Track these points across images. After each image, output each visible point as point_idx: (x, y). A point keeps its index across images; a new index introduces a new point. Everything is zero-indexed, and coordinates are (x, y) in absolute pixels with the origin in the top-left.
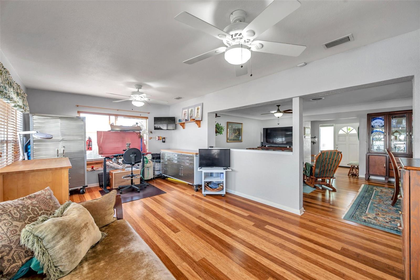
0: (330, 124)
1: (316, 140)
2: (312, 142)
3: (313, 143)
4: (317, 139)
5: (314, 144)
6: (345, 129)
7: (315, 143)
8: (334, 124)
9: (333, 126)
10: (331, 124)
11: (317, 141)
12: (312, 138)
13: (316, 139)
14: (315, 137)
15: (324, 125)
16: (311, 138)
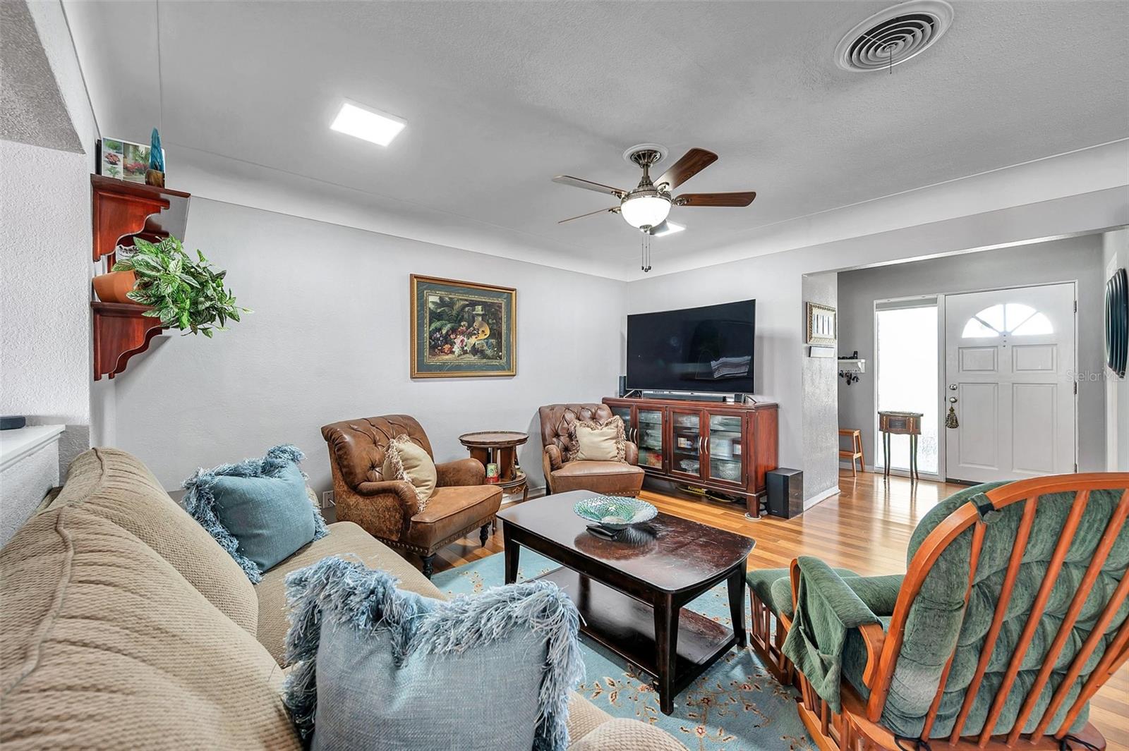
0: (920, 297)
1: (859, 364)
2: (841, 375)
3: (845, 380)
4: (863, 361)
5: (849, 383)
6: (993, 314)
7: (856, 379)
8: (941, 297)
9: (933, 302)
10: (928, 297)
11: (863, 370)
12: (843, 358)
13: (861, 363)
14: (856, 353)
15: (892, 300)
16: (839, 358)
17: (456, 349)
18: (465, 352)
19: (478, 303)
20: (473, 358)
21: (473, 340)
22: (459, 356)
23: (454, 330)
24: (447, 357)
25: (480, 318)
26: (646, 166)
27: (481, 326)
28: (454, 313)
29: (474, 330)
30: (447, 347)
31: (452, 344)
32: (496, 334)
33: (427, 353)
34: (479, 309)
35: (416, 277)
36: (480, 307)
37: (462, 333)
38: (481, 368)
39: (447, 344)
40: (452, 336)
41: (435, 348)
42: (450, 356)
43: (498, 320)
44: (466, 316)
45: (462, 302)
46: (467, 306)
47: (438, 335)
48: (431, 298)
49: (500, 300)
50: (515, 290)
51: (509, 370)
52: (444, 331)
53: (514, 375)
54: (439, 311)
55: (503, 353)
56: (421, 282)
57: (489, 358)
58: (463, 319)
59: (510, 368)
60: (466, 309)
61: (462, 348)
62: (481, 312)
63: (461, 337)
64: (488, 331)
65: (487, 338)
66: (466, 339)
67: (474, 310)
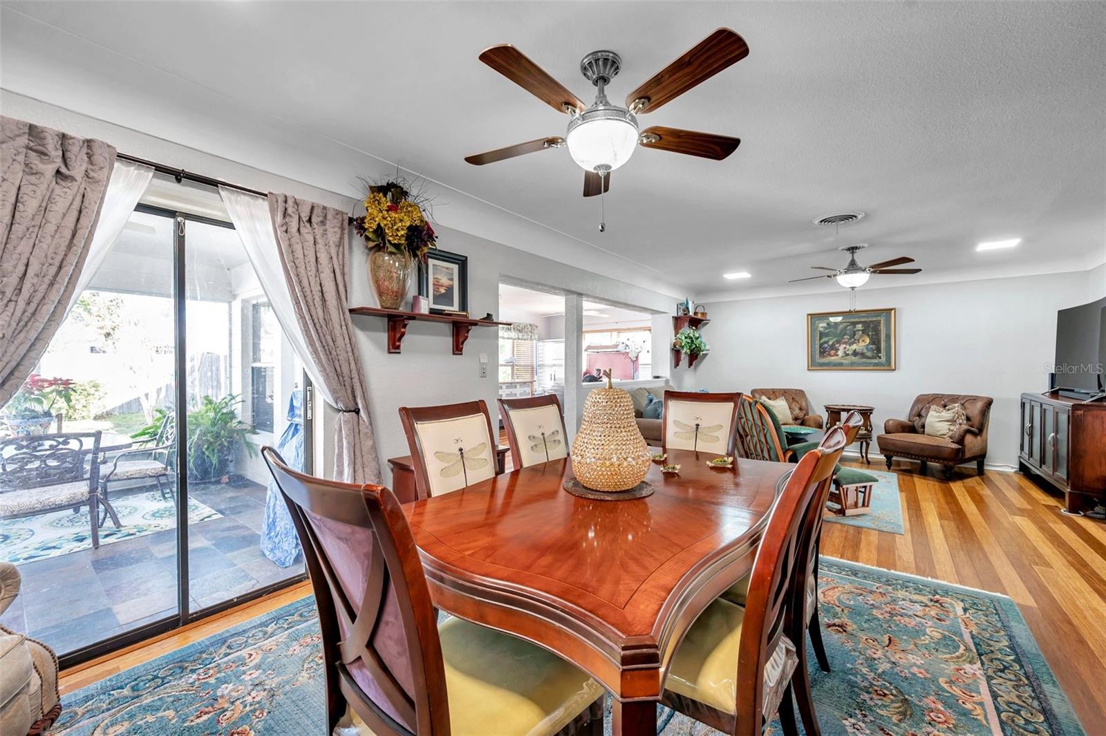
17: (840, 353)
18: (848, 355)
19: (859, 323)
20: (854, 358)
21: (854, 347)
22: (842, 357)
23: (839, 342)
24: (833, 358)
25: (861, 333)
26: (853, 253)
27: (861, 337)
28: (838, 331)
29: (855, 340)
30: (832, 352)
31: (837, 350)
32: (876, 342)
33: (817, 356)
34: (859, 327)
35: (810, 315)
36: (860, 325)
37: (845, 343)
38: (860, 364)
39: (832, 350)
40: (837, 346)
41: (823, 352)
42: (835, 357)
43: (877, 331)
44: (848, 332)
45: (844, 324)
46: (848, 326)
47: (826, 345)
48: (821, 325)
49: (879, 318)
50: (895, 309)
51: (888, 365)
52: (830, 343)
53: (894, 370)
54: (827, 331)
55: (882, 354)
56: (814, 318)
57: (869, 358)
58: (845, 334)
59: (889, 364)
60: (848, 328)
61: (845, 352)
62: (861, 328)
63: (844, 346)
64: (868, 341)
65: (867, 345)
66: (848, 347)
67: (855, 328)
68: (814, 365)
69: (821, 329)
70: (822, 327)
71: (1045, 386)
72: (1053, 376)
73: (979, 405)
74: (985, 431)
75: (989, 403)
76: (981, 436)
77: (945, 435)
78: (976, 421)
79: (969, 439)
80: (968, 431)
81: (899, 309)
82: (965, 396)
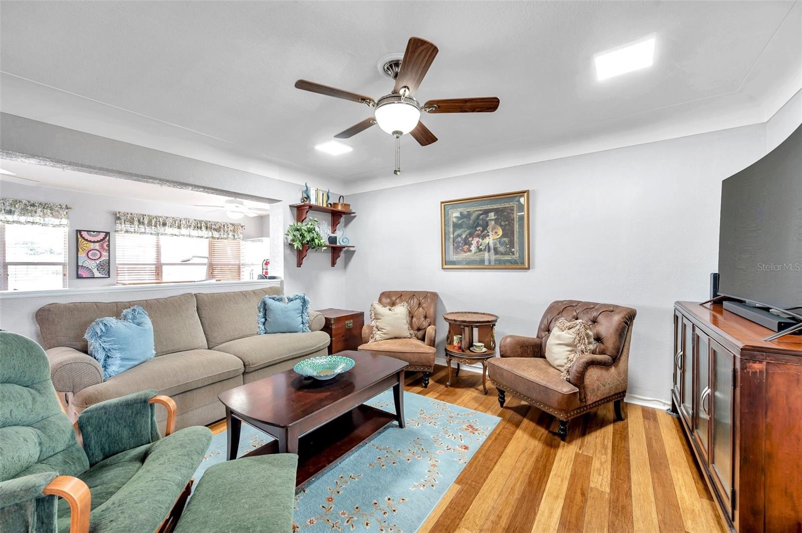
17: (473, 248)
24: (466, 255)
25: (493, 223)
28: (471, 221)
30: (466, 248)
31: (470, 244)
32: (509, 233)
33: (451, 252)
34: (492, 215)
35: (443, 202)
36: (492, 214)
37: (478, 236)
39: (466, 245)
41: (457, 248)
42: (468, 254)
43: (510, 221)
44: (481, 222)
45: (477, 213)
46: (482, 214)
47: (459, 239)
48: (455, 215)
49: (511, 204)
50: (527, 192)
51: (521, 264)
52: (464, 236)
53: (529, 268)
54: (460, 222)
55: (516, 249)
56: (447, 205)
57: (502, 254)
58: (478, 225)
59: (523, 263)
60: (481, 217)
61: (478, 247)
62: (493, 218)
63: (477, 239)
64: (500, 232)
65: (499, 238)
66: (480, 240)
67: (487, 217)
68: (447, 264)
69: (455, 220)
70: (456, 217)
71: (706, 294)
72: (716, 278)
73: (617, 319)
74: (623, 358)
75: (630, 317)
76: (616, 367)
77: (562, 366)
78: (610, 344)
79: (594, 375)
80: (591, 364)
81: (534, 191)
82: (605, 305)
